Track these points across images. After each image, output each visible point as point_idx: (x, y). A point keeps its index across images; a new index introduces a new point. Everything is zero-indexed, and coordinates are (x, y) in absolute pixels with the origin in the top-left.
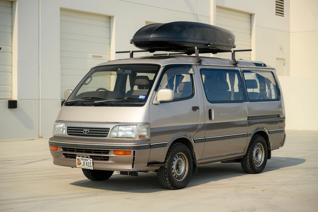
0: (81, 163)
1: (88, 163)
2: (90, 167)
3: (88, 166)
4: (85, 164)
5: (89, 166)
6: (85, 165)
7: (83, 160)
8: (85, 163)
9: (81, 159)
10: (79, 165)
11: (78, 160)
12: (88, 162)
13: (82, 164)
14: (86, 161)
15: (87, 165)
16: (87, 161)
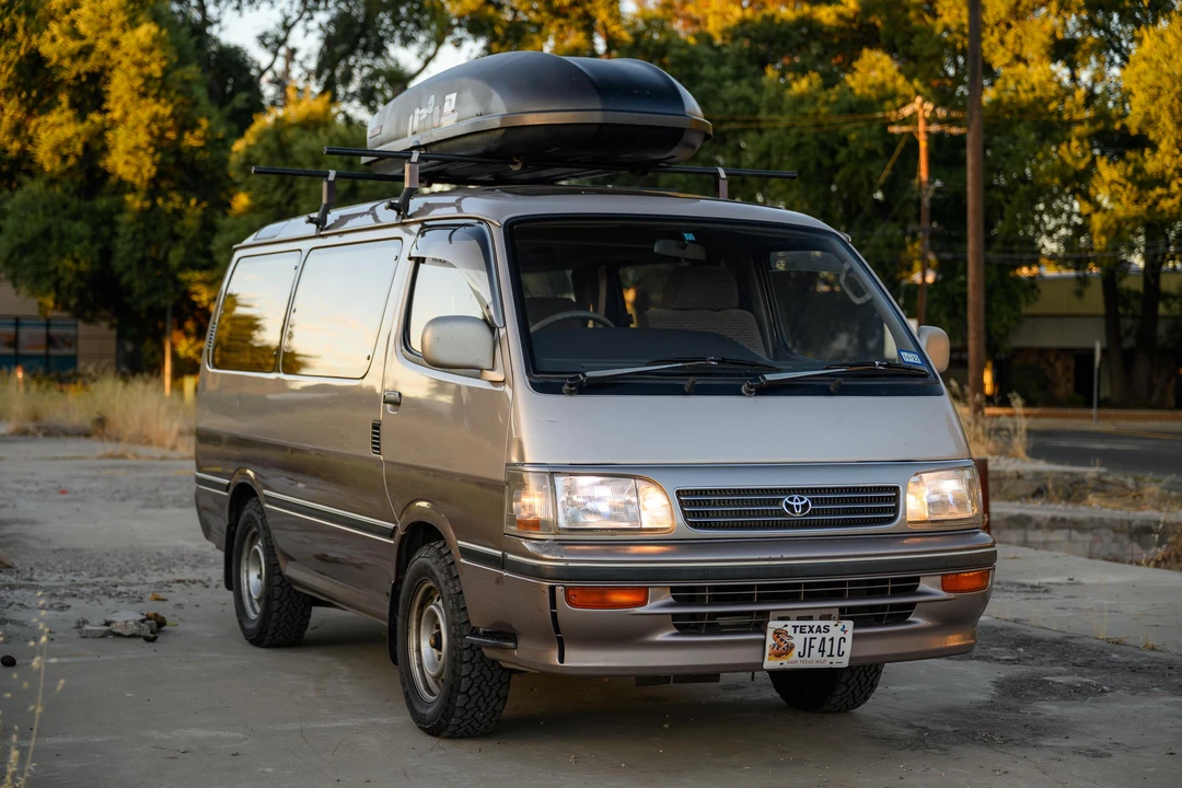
0: (791, 647)
1: (828, 644)
2: (836, 659)
3: (827, 652)
4: (811, 647)
5: (835, 652)
6: (815, 651)
7: (807, 629)
8: (816, 644)
9: (795, 627)
10: (778, 656)
11: (777, 633)
12: (832, 639)
13: (799, 647)
14: (819, 636)
15: (823, 651)
16: (823, 635)
